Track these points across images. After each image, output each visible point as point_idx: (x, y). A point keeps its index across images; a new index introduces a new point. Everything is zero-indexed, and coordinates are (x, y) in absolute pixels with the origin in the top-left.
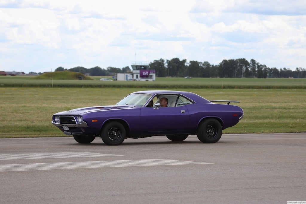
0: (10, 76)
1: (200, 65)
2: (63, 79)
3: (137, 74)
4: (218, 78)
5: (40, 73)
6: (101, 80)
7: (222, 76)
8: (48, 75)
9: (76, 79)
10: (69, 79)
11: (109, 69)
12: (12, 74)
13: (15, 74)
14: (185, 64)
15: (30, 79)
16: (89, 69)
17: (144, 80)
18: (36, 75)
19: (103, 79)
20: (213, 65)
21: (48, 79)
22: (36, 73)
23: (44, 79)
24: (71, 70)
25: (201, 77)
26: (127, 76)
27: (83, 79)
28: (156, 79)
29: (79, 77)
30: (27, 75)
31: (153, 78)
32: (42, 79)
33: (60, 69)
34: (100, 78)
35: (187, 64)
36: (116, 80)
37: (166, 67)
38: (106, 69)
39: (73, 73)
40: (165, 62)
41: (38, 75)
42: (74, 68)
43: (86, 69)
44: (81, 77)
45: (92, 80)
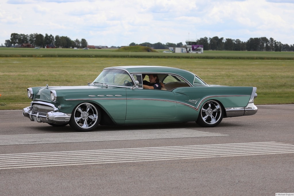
0: (98, 49)
1: (233, 42)
2: (136, 51)
3: (190, 48)
4: (246, 51)
5: (119, 47)
6: (163, 52)
7: (249, 49)
8: (125, 48)
9: (146, 52)
10: (140, 51)
11: (168, 44)
12: (99, 48)
13: (101, 47)
14: (223, 41)
15: (113, 51)
16: (153, 44)
17: (195, 52)
18: (116, 48)
19: (165, 51)
20: (242, 42)
21: (125, 51)
22: (116, 47)
23: (122, 51)
24: (141, 45)
25: (234, 50)
26: (182, 49)
27: (151, 52)
28: (203, 52)
29: (148, 50)
30: (110, 48)
31: (201, 51)
32: (121, 51)
33: (133, 44)
34: (163, 51)
35: (224, 41)
36: (175, 52)
37: (209, 43)
38: (165, 44)
39: (143, 47)
40: (208, 40)
41: (118, 48)
42: (143, 44)
43: (151, 44)
44: (149, 50)
45: (157, 52)
